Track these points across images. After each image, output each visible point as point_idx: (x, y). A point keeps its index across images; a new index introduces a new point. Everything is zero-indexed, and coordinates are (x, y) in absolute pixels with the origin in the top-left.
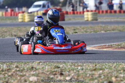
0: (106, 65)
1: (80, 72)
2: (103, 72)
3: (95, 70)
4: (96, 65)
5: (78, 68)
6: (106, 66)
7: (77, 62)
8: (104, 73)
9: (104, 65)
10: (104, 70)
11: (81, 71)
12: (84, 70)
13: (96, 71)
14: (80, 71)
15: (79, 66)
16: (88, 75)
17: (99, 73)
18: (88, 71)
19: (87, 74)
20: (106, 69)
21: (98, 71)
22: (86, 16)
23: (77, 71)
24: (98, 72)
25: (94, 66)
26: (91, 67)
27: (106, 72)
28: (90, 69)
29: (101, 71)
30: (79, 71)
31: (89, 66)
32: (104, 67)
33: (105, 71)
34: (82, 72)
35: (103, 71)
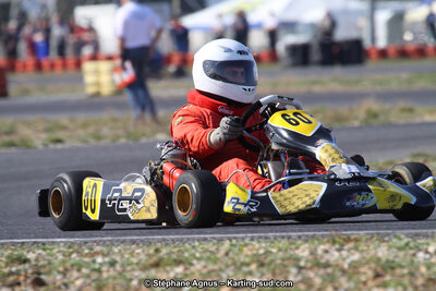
0: (194, 247)
1: (105, 275)
2: (188, 272)
3: (157, 265)
4: (157, 251)
5: (94, 262)
6: (193, 251)
7: (86, 243)
8: (193, 273)
9: (187, 250)
10: (191, 264)
11: (108, 271)
12: (118, 267)
13: (161, 269)
14: (104, 268)
15: (97, 253)
16: (135, 283)
17: (172, 275)
18: (133, 270)
19: (131, 280)
20: (195, 262)
21: (168, 268)
22: (89, 78)
23: (94, 270)
24: (168, 272)
25: (152, 251)
26: (143, 257)
27: (199, 271)
28: (137, 264)
29: (179, 270)
30: (99, 271)
31: (132, 254)
32: (186, 255)
33: (192, 269)
34: (112, 273)
35: (186, 269)
